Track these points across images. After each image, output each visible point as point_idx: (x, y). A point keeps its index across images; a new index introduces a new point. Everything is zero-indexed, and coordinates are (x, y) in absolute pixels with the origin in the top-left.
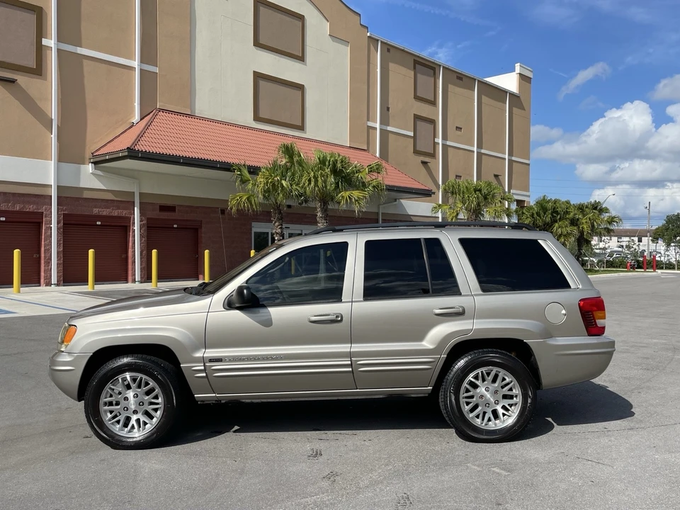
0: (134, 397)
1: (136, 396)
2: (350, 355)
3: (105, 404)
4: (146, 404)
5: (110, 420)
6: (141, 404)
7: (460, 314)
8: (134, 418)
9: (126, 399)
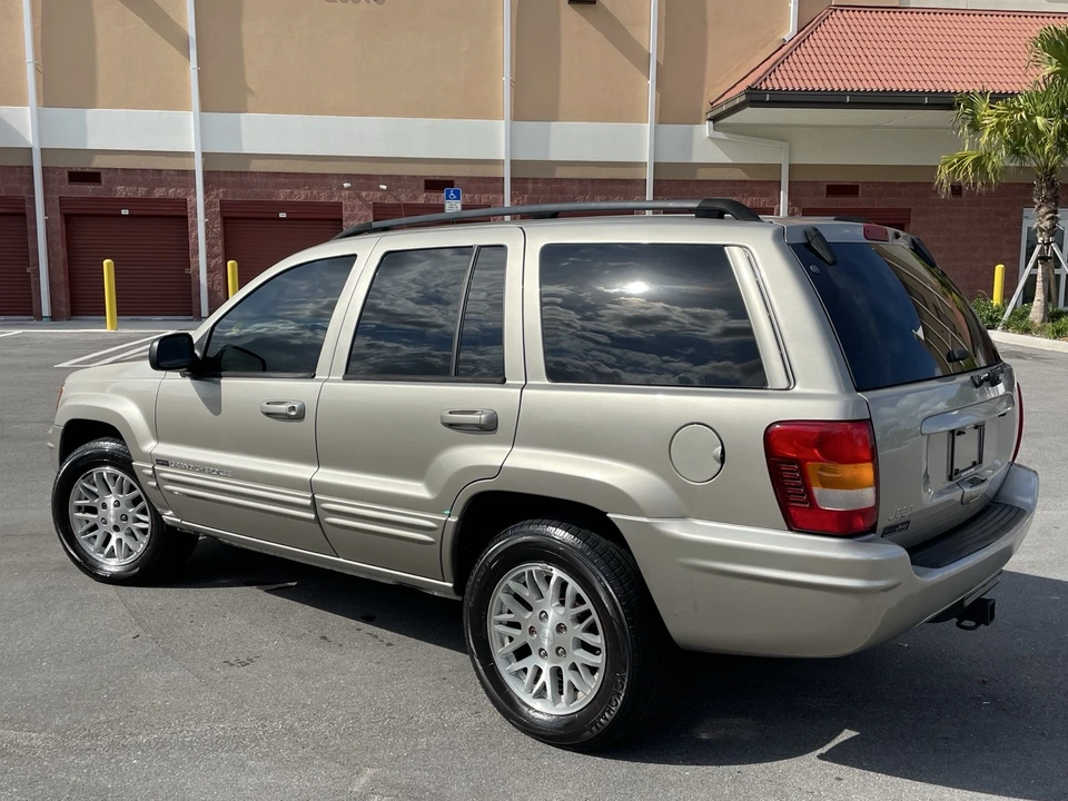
0: (115, 506)
1: (117, 504)
2: (311, 486)
3: (79, 509)
4: (130, 520)
5: (85, 533)
6: (125, 518)
7: (488, 428)
8: (115, 536)
9: (104, 506)
